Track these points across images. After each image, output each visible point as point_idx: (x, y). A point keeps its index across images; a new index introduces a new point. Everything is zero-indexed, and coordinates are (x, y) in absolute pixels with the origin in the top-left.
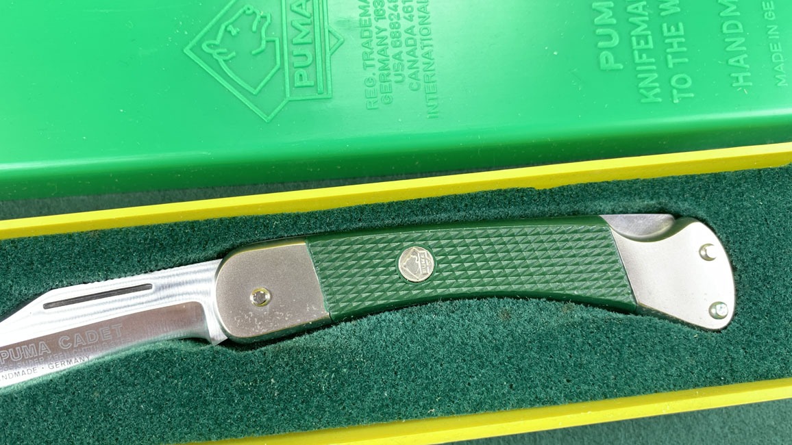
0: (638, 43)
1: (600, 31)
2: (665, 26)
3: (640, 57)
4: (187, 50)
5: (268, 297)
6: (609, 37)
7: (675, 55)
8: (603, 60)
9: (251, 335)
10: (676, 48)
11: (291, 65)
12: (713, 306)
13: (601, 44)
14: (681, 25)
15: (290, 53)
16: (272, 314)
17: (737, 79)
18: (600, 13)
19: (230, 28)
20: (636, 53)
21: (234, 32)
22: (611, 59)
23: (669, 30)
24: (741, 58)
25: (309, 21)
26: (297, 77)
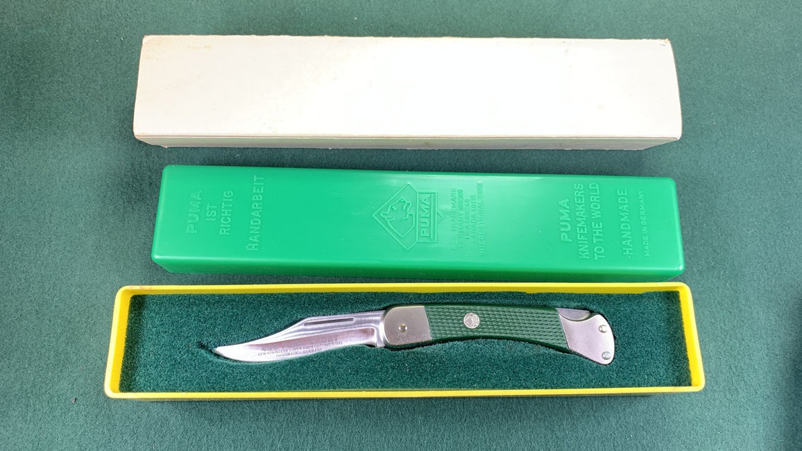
0: (580, 230)
1: (562, 223)
2: (593, 223)
3: (580, 237)
4: (373, 215)
5: (406, 328)
6: (566, 226)
7: (597, 237)
8: (562, 237)
9: (398, 344)
10: (598, 234)
11: (419, 226)
12: (604, 353)
13: (562, 229)
14: (601, 224)
15: (420, 221)
16: (408, 336)
17: (626, 251)
18: (563, 215)
19: (393, 207)
20: (578, 235)
21: (395, 209)
22: (566, 236)
23: (595, 225)
24: (628, 241)
25: (428, 207)
26: (422, 232)
